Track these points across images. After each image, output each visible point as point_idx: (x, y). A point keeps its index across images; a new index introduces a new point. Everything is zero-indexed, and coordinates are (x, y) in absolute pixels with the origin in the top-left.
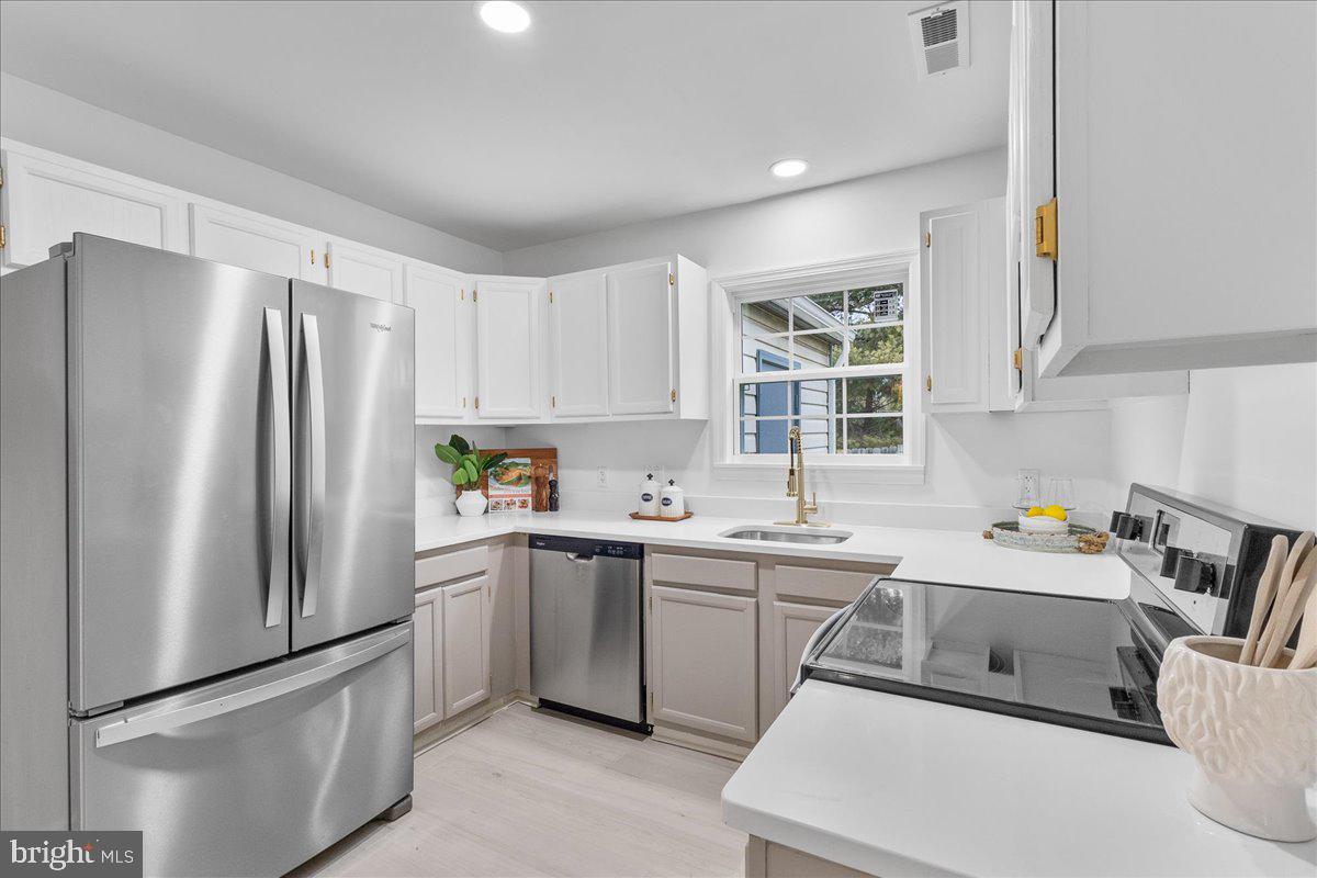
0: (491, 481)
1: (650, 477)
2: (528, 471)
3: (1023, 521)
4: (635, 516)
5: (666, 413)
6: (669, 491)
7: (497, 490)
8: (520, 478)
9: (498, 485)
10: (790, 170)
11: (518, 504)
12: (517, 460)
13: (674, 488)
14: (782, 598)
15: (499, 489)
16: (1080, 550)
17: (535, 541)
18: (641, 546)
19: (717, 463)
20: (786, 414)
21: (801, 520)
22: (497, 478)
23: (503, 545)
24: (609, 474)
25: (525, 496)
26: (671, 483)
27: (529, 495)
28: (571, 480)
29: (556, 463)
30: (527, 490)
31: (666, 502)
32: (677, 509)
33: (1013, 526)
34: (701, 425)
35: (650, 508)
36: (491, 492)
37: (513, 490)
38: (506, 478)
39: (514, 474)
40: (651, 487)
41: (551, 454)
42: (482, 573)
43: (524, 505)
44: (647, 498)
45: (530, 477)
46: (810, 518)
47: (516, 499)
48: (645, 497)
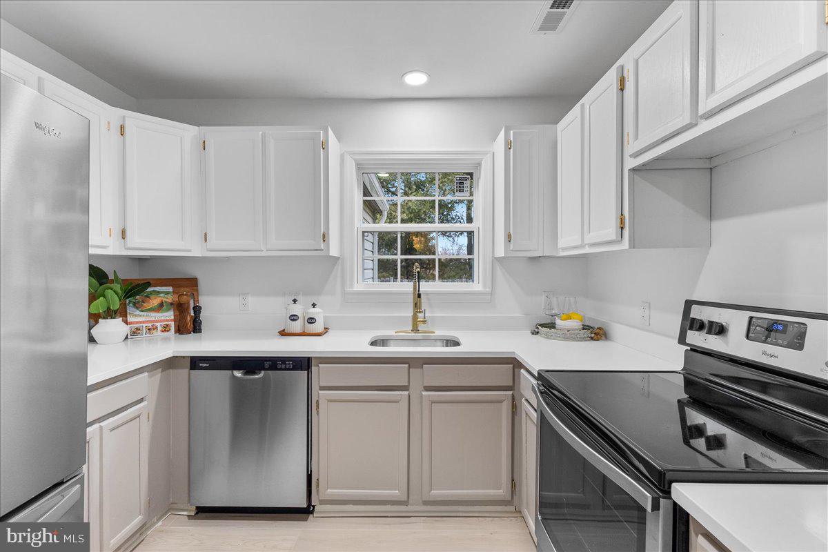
0: (130, 309)
1: (295, 301)
2: (169, 299)
3: (558, 322)
4: (283, 333)
5: (317, 250)
6: (313, 312)
7: (137, 317)
8: (161, 305)
9: (138, 312)
10: (416, 80)
11: (160, 328)
12: (158, 289)
13: (316, 310)
14: (428, 389)
16: (592, 339)
17: (196, 363)
18: (309, 359)
19: (348, 289)
20: (396, 254)
21: (415, 330)
22: (137, 305)
23: (160, 370)
24: (251, 300)
25: (167, 321)
26: (314, 305)
27: (171, 320)
28: (212, 305)
29: (197, 291)
30: (170, 315)
31: (311, 320)
32: (318, 327)
33: (552, 326)
34: (336, 260)
35: (296, 326)
36: (130, 319)
37: (155, 316)
38: (147, 306)
39: (155, 302)
40: (297, 309)
41: (192, 283)
42: (141, 401)
43: (166, 329)
44: (294, 318)
45: (172, 304)
46: (421, 327)
47: (158, 324)
48: (292, 318)
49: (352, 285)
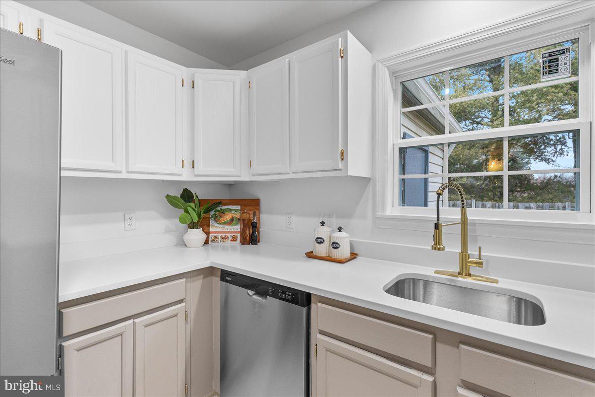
0: (212, 222)
1: (323, 223)
2: (238, 215)
4: (310, 255)
5: (335, 170)
6: (338, 236)
7: (215, 228)
8: (232, 220)
9: (216, 225)
11: (230, 238)
12: (231, 207)
13: (342, 234)
15: (217, 227)
17: (225, 276)
18: (309, 295)
19: (379, 214)
21: (465, 273)
22: (216, 218)
23: (202, 276)
24: (294, 219)
25: (235, 232)
26: (340, 229)
27: (238, 232)
28: (268, 222)
29: (259, 210)
30: (237, 228)
31: (335, 245)
32: (343, 252)
34: (365, 181)
35: (322, 250)
36: (211, 230)
37: (227, 228)
38: (223, 220)
39: (228, 217)
40: (323, 232)
41: (254, 204)
42: (181, 301)
43: (234, 239)
44: (320, 241)
45: (239, 219)
47: (229, 235)
48: (318, 240)
49: (384, 208)
